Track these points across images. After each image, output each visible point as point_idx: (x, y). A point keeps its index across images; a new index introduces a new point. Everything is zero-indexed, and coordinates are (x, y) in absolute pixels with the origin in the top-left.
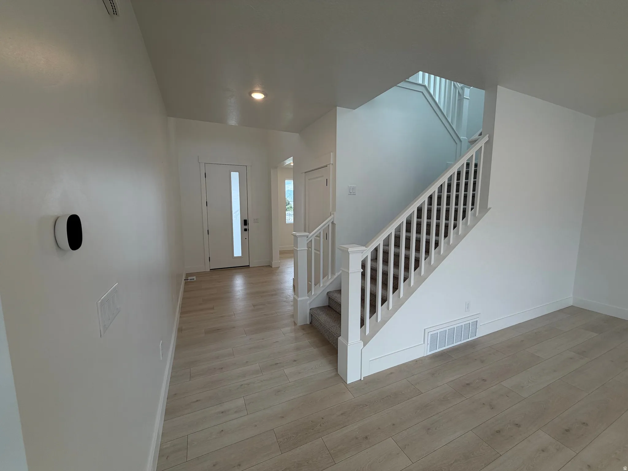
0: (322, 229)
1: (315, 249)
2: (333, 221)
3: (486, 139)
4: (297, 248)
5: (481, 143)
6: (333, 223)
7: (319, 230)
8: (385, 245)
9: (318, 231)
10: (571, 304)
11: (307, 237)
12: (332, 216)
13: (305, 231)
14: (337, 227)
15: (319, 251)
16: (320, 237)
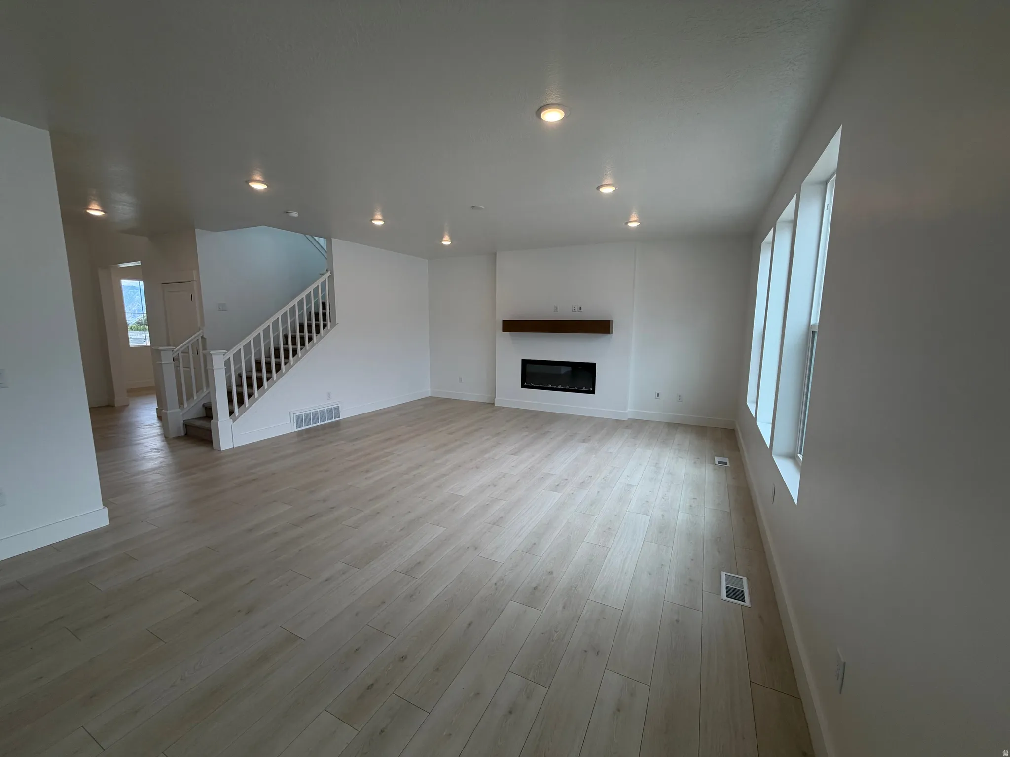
0: (191, 342)
1: (184, 367)
2: (203, 336)
3: (329, 274)
4: (161, 361)
5: (326, 277)
6: (202, 337)
7: (188, 343)
8: (268, 358)
9: (185, 345)
10: (430, 395)
11: (173, 351)
12: (201, 331)
13: (169, 345)
14: (208, 341)
15: (189, 367)
16: (188, 353)
